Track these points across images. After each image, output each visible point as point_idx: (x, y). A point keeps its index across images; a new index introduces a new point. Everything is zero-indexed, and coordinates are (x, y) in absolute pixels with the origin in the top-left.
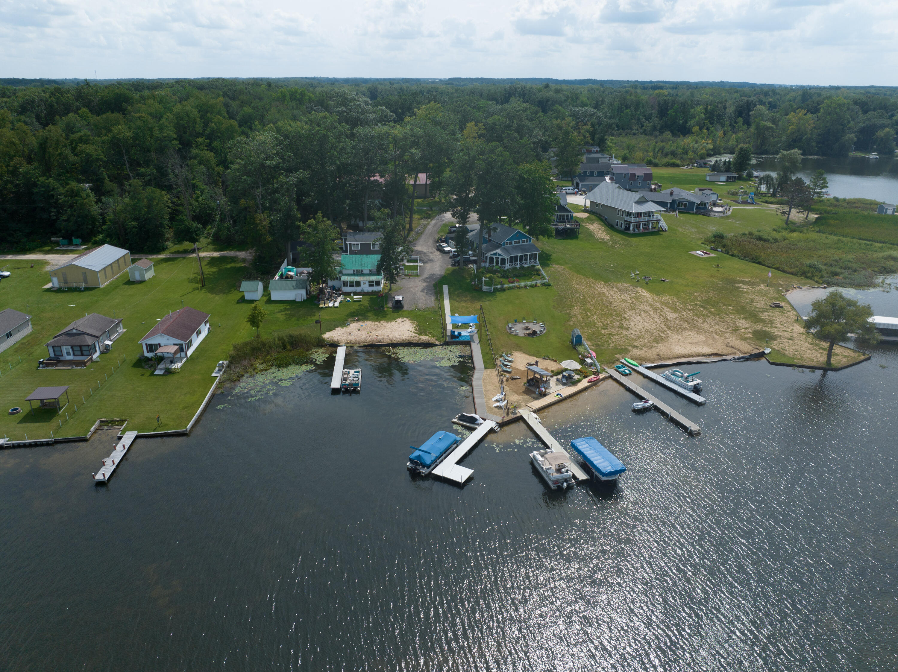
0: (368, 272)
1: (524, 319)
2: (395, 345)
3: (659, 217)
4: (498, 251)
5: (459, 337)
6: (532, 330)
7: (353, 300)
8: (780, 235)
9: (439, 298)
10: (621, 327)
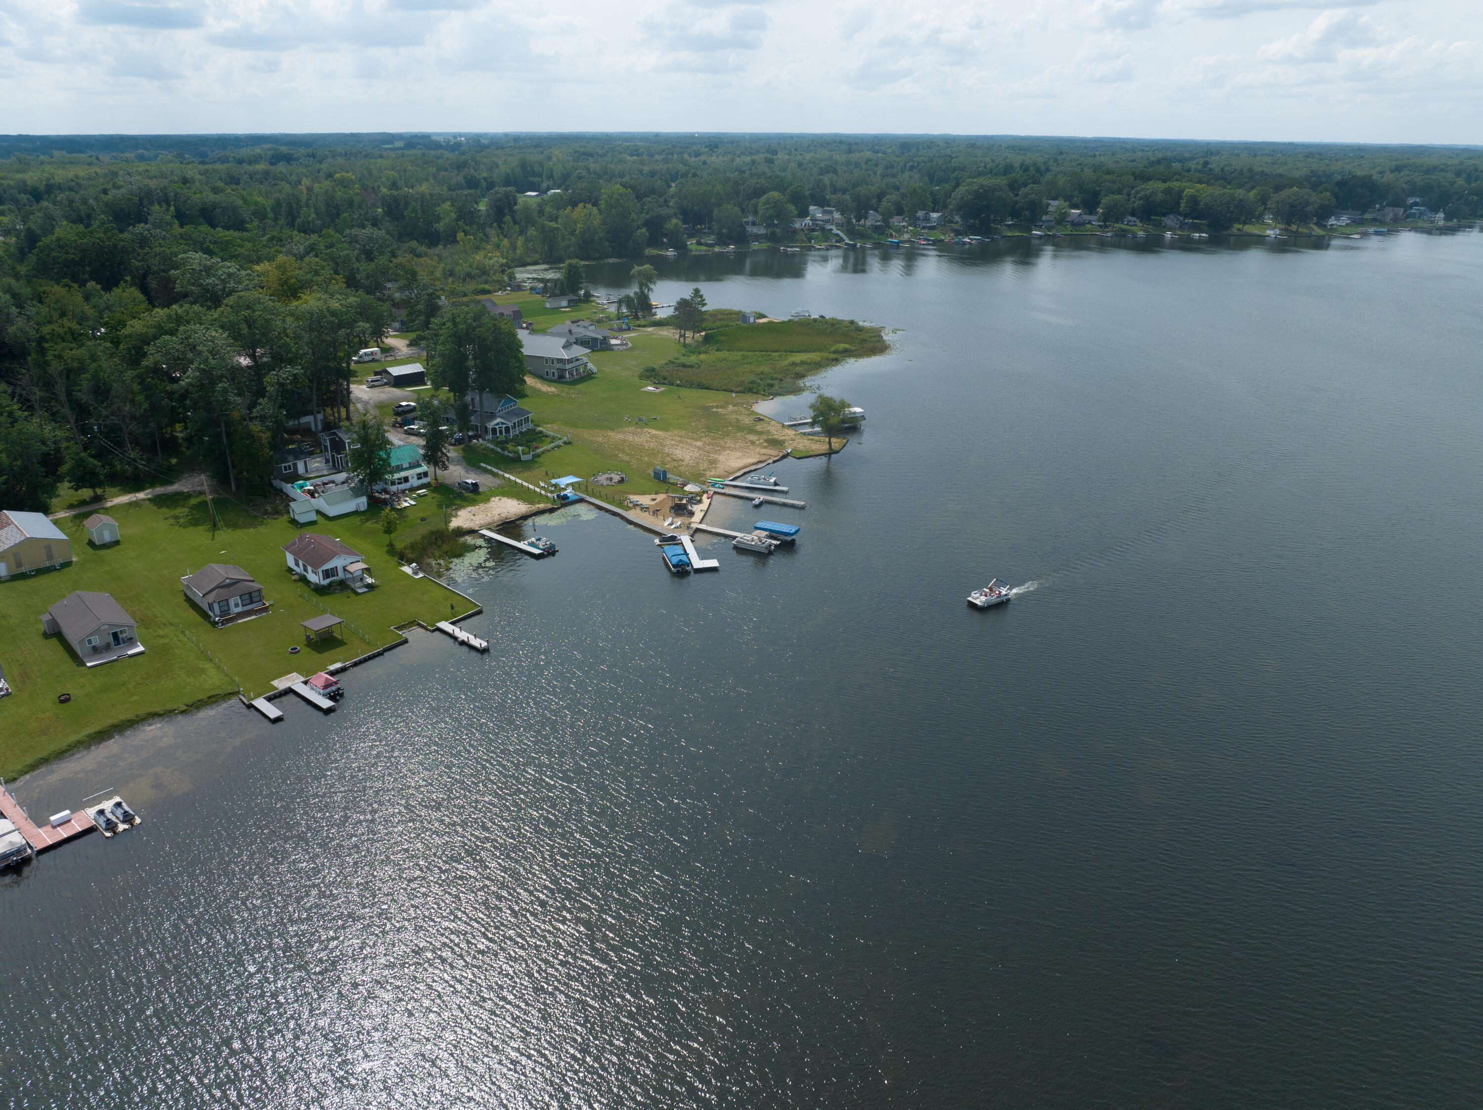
0: (408, 465)
1: (599, 472)
2: (524, 518)
3: (585, 359)
4: (499, 420)
5: (568, 498)
6: (616, 478)
7: (419, 495)
8: (693, 359)
9: (495, 475)
10: (675, 460)
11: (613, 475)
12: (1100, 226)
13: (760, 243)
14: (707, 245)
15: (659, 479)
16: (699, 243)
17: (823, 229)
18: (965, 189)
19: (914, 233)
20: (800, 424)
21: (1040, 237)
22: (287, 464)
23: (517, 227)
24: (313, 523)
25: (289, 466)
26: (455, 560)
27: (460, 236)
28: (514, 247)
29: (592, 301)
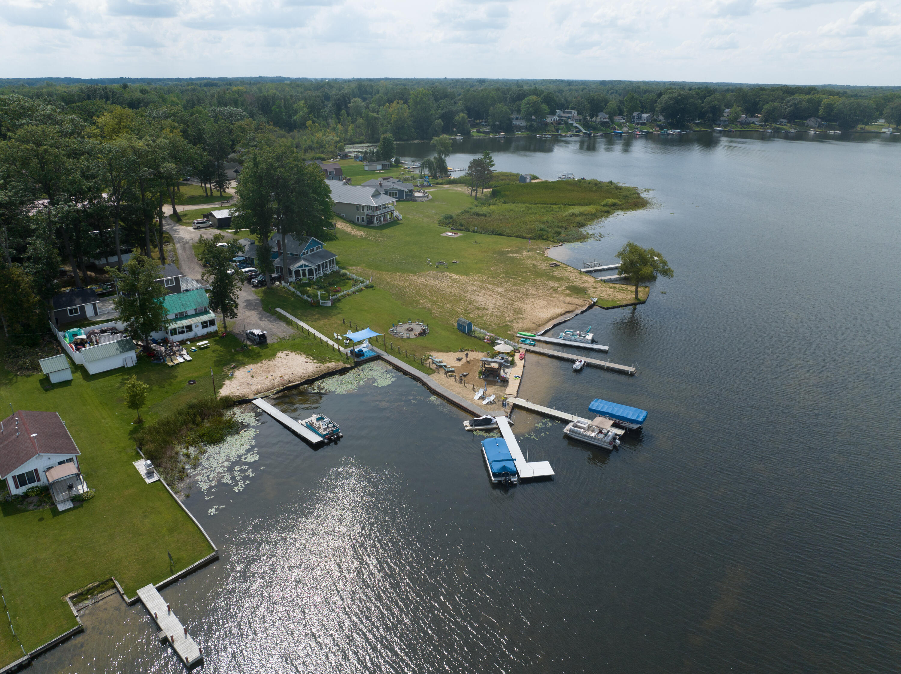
0: (193, 312)
1: (399, 322)
2: (310, 381)
3: (392, 208)
4: (302, 262)
5: (363, 355)
6: (418, 329)
7: (199, 348)
8: (484, 209)
9: (289, 322)
10: (478, 309)
11: (414, 326)
12: (761, 125)
13: (522, 132)
14: (484, 132)
15: (464, 332)
16: (478, 132)
17: (566, 123)
18: (668, 96)
19: (630, 127)
20: (596, 271)
21: (720, 132)
22: (73, 307)
23: (350, 118)
24: (66, 383)
25: (76, 309)
26: (211, 449)
27: (309, 123)
28: (346, 131)
29: (401, 167)
